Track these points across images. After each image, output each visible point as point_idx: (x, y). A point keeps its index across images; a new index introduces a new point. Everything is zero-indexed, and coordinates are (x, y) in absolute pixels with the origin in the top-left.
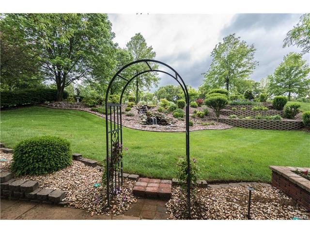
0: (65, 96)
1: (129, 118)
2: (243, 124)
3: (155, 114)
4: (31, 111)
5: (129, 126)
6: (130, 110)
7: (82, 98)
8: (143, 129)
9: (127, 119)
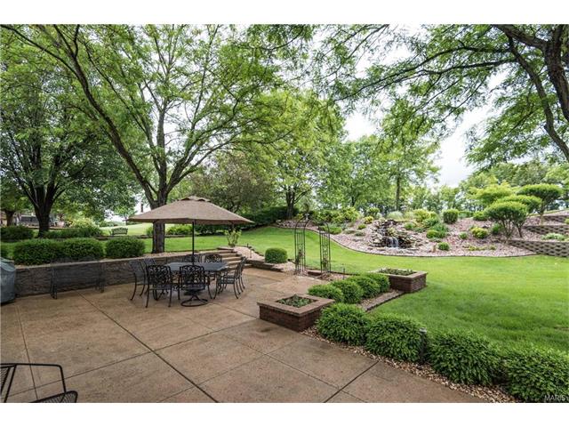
0: (295, 212)
1: (357, 238)
2: (558, 250)
3: (398, 233)
4: (266, 231)
5: (353, 248)
6: (363, 228)
7: (312, 213)
8: (369, 251)
9: (354, 240)
